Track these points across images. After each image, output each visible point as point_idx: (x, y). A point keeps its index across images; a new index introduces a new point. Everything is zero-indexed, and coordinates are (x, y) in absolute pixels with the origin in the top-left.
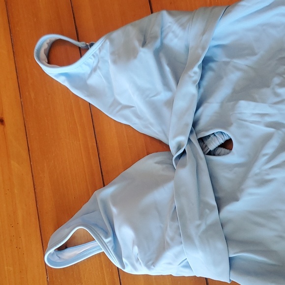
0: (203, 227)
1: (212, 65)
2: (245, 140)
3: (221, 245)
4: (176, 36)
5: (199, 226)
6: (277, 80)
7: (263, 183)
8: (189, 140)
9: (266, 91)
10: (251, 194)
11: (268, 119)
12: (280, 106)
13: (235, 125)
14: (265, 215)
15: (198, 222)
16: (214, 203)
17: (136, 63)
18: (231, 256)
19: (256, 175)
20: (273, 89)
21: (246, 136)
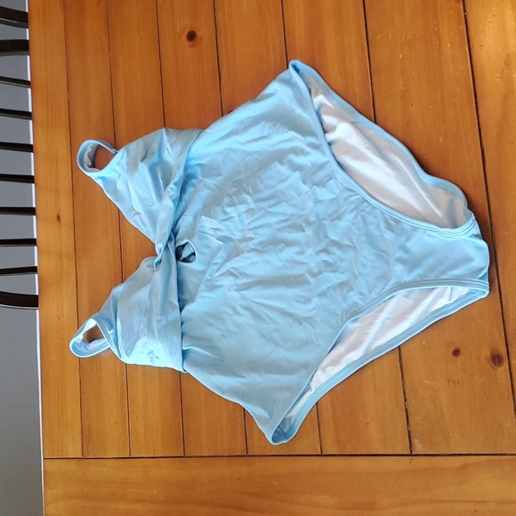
0: (164, 322)
1: (194, 181)
2: (206, 250)
3: (177, 339)
4: (169, 153)
5: (159, 321)
6: (227, 200)
7: (212, 288)
8: (167, 246)
9: (218, 209)
10: (203, 297)
11: (220, 234)
12: (226, 223)
13: (196, 236)
14: (215, 316)
15: (160, 318)
16: (177, 303)
17: (136, 175)
18: (184, 349)
19: (208, 281)
20: (223, 207)
21: (207, 246)
